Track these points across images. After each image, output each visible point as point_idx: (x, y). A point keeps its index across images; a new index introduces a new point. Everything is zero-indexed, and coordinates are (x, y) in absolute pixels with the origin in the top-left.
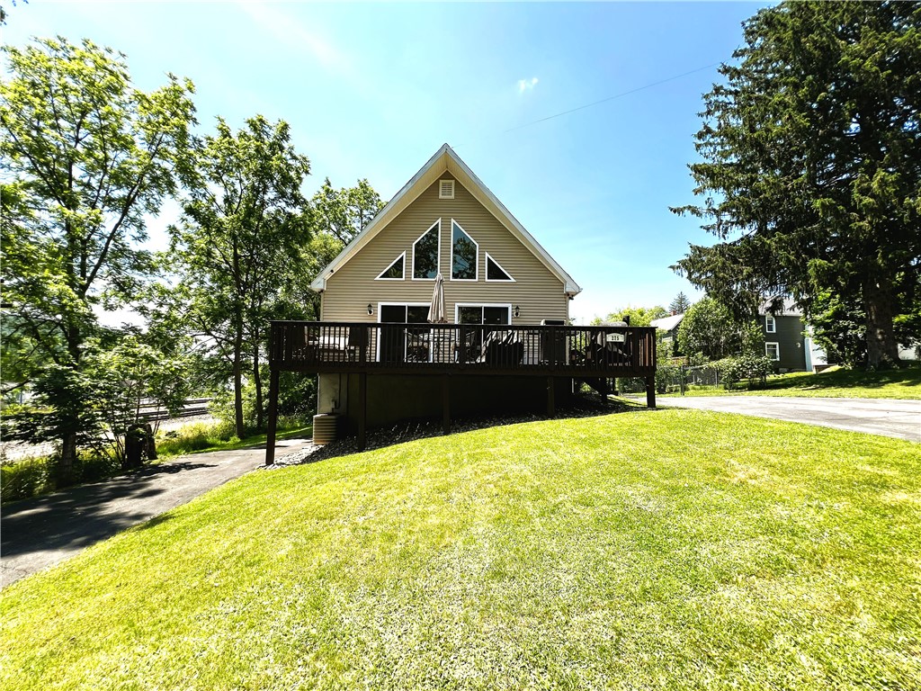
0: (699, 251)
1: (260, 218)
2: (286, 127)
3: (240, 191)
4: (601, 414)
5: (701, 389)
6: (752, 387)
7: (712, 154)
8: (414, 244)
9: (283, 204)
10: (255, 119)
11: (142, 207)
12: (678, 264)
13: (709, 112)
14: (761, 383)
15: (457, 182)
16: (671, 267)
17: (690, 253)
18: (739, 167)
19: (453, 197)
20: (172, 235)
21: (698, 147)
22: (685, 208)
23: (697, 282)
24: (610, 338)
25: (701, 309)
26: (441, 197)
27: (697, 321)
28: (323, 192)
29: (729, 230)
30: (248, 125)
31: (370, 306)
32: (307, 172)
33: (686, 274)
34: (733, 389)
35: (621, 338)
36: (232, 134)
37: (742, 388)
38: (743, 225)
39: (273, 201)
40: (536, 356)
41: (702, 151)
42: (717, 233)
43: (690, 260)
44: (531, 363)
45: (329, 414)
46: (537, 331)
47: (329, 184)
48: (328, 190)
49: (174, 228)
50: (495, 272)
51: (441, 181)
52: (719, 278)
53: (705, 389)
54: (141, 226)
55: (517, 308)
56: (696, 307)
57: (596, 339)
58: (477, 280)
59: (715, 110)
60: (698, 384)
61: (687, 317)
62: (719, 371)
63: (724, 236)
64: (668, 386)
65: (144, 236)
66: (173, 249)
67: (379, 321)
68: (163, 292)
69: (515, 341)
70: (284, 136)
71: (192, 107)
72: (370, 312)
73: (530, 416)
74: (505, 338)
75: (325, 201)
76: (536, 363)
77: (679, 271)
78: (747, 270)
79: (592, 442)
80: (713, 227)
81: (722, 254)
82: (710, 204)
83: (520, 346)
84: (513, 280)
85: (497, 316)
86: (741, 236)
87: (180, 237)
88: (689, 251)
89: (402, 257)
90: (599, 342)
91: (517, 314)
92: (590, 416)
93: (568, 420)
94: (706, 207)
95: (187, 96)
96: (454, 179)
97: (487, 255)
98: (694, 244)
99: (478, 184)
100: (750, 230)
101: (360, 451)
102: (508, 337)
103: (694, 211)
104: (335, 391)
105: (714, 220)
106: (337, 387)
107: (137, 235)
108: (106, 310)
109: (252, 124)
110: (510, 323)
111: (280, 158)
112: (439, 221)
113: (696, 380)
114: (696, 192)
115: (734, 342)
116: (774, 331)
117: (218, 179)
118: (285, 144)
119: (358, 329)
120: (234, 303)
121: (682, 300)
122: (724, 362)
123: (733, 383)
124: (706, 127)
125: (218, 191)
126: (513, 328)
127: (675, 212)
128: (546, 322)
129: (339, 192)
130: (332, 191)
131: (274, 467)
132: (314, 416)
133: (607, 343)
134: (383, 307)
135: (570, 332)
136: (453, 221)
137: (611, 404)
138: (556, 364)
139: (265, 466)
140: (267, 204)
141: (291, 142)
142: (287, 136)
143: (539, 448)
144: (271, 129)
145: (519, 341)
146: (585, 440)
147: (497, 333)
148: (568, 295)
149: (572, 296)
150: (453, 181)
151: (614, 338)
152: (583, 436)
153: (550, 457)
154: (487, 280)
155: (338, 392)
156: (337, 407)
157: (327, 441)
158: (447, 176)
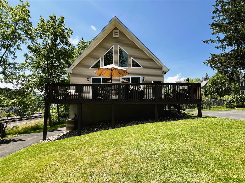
0: (215, 56)
1: (55, 50)
2: (63, 18)
3: (48, 41)
4: (178, 120)
5: (217, 107)
6: (238, 107)
7: (219, 20)
8: (104, 55)
10: (52, 16)
11: (16, 48)
12: (206, 62)
13: (217, 4)
14: (242, 105)
15: (120, 31)
16: (203, 63)
17: (211, 57)
18: (230, 23)
19: (118, 36)
20: (25, 57)
21: (213, 18)
22: (208, 40)
23: (214, 68)
24: (181, 88)
25: (215, 78)
26: (114, 37)
27: (214, 82)
28: (81, 42)
29: (226, 48)
30: (49, 18)
31: (88, 78)
32: (71, 34)
33: (209, 65)
34: (230, 107)
35: (186, 88)
36: (45, 21)
37: (233, 107)
38: (231, 45)
39: (59, 44)
40: (150, 96)
41: (215, 19)
42: (222, 49)
43: (211, 59)
44: (148, 99)
45: (72, 119)
46: (150, 86)
47: (83, 40)
48: (82, 41)
49: (27, 54)
50: (135, 64)
51: (114, 31)
52: (223, 65)
53: (219, 107)
54: (14, 54)
55: (144, 78)
56: (213, 77)
57: (175, 88)
58: (128, 67)
59: (219, 3)
60: (215, 105)
61: (210, 81)
62: (224, 101)
63: (224, 50)
64: (204, 106)
65: (16, 58)
66: (26, 62)
67: (91, 83)
68: (25, 77)
69: (141, 90)
70: (63, 21)
71: (28, 11)
72: (88, 81)
73: (148, 120)
74: (137, 89)
75: (81, 45)
76: (150, 99)
77: (207, 64)
78: (234, 62)
80: (220, 47)
81: (224, 56)
82: (219, 38)
83: (143, 92)
84: (142, 67)
85: (136, 81)
86: (231, 50)
87: (29, 58)
88: (211, 56)
89: (100, 60)
90: (176, 89)
91: (144, 80)
92: (173, 120)
93: (164, 122)
94: (217, 40)
95: (27, 8)
96: (119, 30)
97: (132, 58)
98: (212, 54)
99: (128, 31)
100: (235, 48)
101: (79, 135)
103: (212, 41)
104: (75, 111)
105: (220, 44)
106: (76, 109)
107: (13, 57)
108: (5, 83)
109: (51, 18)
110: (141, 83)
111: (60, 29)
112: (113, 46)
113: (213, 104)
114: (213, 34)
115: (228, 90)
116: (243, 85)
117: (41, 37)
118: (63, 24)
119: (78, 86)
120: (46, 79)
121: (206, 76)
122: (226, 97)
123: (230, 105)
124: (216, 9)
125: (40, 41)
127: (205, 42)
128: (154, 82)
129: (86, 42)
130: (84, 42)
131: (45, 141)
132: (66, 120)
133: (180, 90)
134: (93, 79)
135: (164, 86)
136: (119, 45)
137: (182, 115)
138: (158, 99)
139: (42, 141)
140: (57, 45)
141: (64, 23)
142: (64, 21)
143: (147, 139)
144: (58, 19)
145: (143, 90)
146: (170, 135)
147: (133, 87)
148: (164, 72)
149: (166, 72)
150: (118, 31)
151: (183, 88)
152: (169, 133)
153: (151, 146)
154: (132, 67)
155: (76, 111)
156: (76, 116)
157: (71, 130)
158: (116, 29)
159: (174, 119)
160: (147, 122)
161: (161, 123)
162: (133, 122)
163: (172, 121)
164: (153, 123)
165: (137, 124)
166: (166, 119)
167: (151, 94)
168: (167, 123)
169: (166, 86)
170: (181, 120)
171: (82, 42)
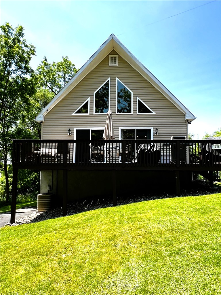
1: (7, 81)
2: (22, 29)
8: (95, 93)
9: (20, 73)
10: (5, 25)
15: (119, 56)
19: (117, 65)
24: (214, 147)
26: (110, 65)
28: (43, 65)
31: (69, 130)
32: (34, 54)
39: (14, 71)
40: (168, 158)
44: (165, 162)
45: (46, 194)
46: (168, 144)
47: (46, 60)
50: (143, 109)
51: (110, 56)
55: (157, 130)
57: (205, 147)
58: (132, 113)
67: (75, 139)
69: (155, 149)
72: (70, 134)
73: (165, 195)
74: (149, 148)
75: (44, 70)
76: (168, 162)
79: (203, 211)
83: (158, 152)
84: (153, 113)
85: (144, 134)
89: (88, 101)
90: (207, 149)
91: (156, 133)
92: (202, 194)
93: (188, 197)
96: (117, 54)
97: (138, 98)
99: (132, 57)
101: (64, 216)
102: (151, 147)
106: (51, 178)
109: (3, 28)
110: (152, 139)
111: (18, 47)
112: (109, 79)
118: (21, 39)
119: (63, 143)
126: (154, 141)
128: (174, 138)
129: (52, 64)
130: (48, 64)
131: (15, 225)
132: (38, 195)
133: (212, 150)
134: (77, 130)
135: (189, 144)
136: (117, 79)
137: (216, 187)
138: (180, 163)
139: (10, 224)
140: (11, 73)
141: (24, 38)
142: (22, 34)
143: (170, 214)
144: (13, 30)
145: (158, 149)
146: (198, 210)
147: (144, 145)
148: (188, 121)
149: (190, 121)
150: (117, 56)
151: (216, 147)
152: (198, 207)
153: (176, 220)
154: (138, 113)
155: (51, 180)
156: (51, 189)
157: (45, 210)
158: (114, 52)
159: (204, 193)
160: (164, 197)
161: (185, 198)
162: (143, 198)
163: (200, 195)
164: (174, 198)
165: (150, 200)
166: (191, 193)
167: (170, 155)
168: (194, 198)
169: (192, 144)
170: (214, 194)
171: (45, 64)
